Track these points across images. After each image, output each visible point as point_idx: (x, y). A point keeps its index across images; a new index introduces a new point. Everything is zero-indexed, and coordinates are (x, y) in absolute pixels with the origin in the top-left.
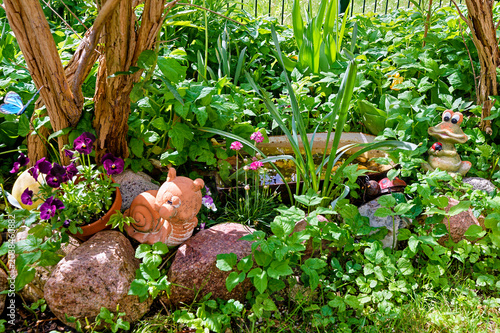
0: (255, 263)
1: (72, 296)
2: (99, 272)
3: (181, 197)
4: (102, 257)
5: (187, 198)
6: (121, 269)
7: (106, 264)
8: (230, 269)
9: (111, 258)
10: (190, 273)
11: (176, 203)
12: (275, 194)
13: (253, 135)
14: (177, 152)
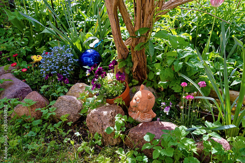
0: (160, 143)
1: (92, 123)
2: (102, 118)
3: (141, 98)
4: (105, 113)
5: (143, 100)
6: (110, 121)
7: (105, 116)
8: (149, 141)
9: (108, 114)
10: (135, 135)
11: (138, 101)
12: (204, 118)
13: (200, 82)
14: (166, 82)
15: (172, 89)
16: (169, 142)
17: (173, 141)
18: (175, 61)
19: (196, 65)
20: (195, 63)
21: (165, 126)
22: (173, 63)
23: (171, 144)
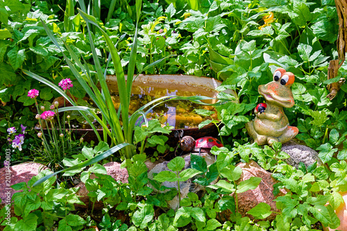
12: (82, 139)
13: (61, 82)
14: (5, 90)
15: (19, 100)
16: (25, 206)
17: (32, 202)
18: (9, 49)
19: (51, 48)
20: (47, 46)
21: (18, 174)
22: (6, 53)
23: (30, 208)
